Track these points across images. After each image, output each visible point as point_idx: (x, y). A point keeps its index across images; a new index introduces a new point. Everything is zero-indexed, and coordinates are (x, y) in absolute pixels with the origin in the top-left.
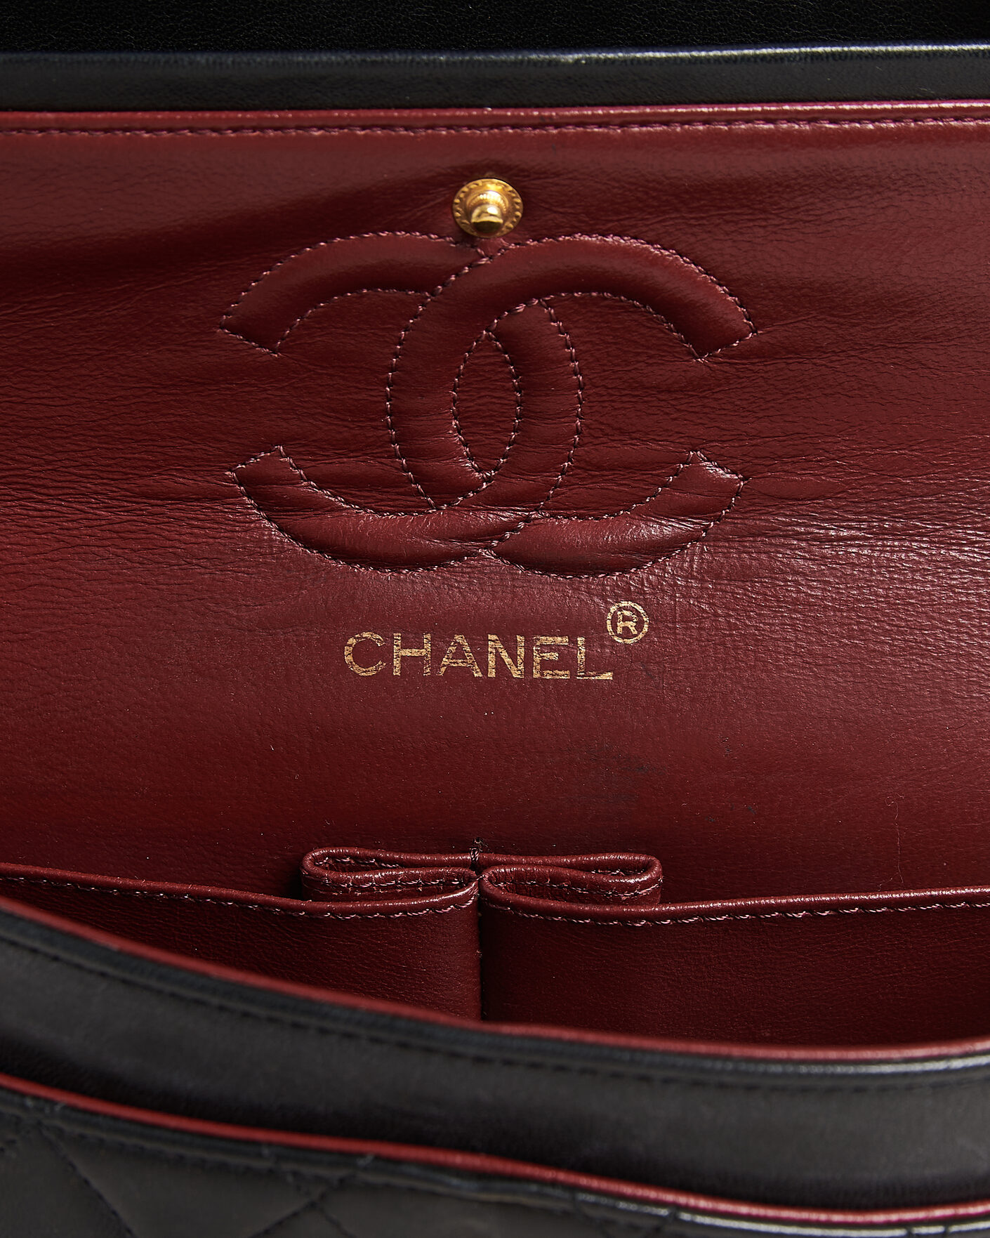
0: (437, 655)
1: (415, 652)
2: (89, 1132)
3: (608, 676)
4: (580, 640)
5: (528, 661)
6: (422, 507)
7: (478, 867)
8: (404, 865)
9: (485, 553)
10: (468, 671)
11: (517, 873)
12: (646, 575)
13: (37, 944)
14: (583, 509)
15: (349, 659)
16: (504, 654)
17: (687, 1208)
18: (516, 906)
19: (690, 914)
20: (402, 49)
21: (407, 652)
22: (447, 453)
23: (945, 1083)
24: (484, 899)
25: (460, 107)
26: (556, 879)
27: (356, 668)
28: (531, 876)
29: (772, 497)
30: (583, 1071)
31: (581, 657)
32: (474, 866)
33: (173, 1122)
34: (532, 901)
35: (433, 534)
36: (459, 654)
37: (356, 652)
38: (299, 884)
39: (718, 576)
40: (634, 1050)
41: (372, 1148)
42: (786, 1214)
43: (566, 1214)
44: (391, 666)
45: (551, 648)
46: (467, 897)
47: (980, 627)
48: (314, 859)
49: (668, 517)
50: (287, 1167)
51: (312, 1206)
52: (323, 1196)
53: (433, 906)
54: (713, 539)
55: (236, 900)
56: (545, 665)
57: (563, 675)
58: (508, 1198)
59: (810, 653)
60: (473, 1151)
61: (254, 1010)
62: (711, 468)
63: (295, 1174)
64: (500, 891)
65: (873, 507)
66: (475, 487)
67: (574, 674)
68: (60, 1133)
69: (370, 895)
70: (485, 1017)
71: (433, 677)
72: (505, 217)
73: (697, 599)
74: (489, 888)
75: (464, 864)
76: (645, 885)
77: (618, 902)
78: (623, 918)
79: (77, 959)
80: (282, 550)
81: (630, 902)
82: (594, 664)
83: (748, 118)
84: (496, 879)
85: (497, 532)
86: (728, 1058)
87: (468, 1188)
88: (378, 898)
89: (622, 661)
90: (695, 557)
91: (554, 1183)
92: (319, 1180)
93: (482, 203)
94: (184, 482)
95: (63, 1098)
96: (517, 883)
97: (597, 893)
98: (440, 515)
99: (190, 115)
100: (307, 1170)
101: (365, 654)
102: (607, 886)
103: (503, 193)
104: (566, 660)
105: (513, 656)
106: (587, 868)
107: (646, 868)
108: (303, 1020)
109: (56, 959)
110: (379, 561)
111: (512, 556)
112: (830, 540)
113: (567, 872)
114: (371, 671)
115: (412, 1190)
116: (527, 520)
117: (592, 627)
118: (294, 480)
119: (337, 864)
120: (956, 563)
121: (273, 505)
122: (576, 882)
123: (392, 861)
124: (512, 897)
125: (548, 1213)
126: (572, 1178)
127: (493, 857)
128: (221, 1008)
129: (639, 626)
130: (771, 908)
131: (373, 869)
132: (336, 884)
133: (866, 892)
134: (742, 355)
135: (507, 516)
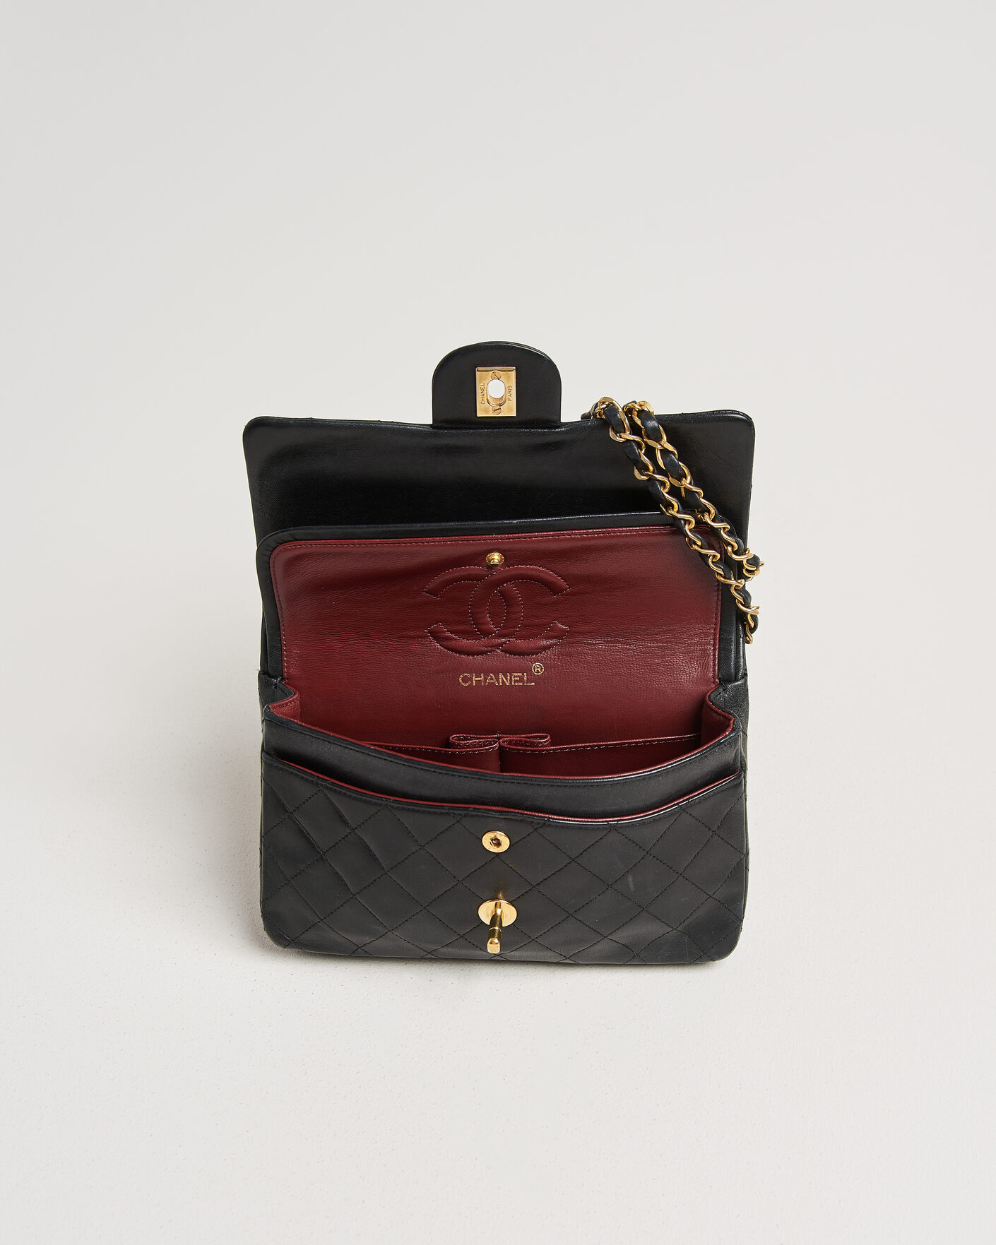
0: (485, 679)
1: (479, 679)
2: (400, 806)
3: (533, 684)
4: (525, 674)
5: (511, 680)
6: (480, 638)
7: (499, 738)
8: (478, 738)
9: (497, 650)
10: (494, 683)
11: (510, 740)
12: (543, 655)
13: (386, 758)
14: (525, 637)
15: (461, 681)
16: (504, 679)
17: (552, 818)
18: (509, 749)
19: (558, 749)
20: (472, 520)
21: (477, 679)
22: (486, 623)
23: (613, 784)
24: (500, 747)
25: (487, 535)
26: (521, 741)
27: (463, 684)
28: (513, 740)
29: (577, 633)
30: (524, 783)
31: (525, 679)
32: (497, 738)
33: (422, 802)
34: (514, 747)
35: (483, 646)
36: (492, 679)
37: (462, 679)
38: (448, 744)
39: (563, 655)
40: (536, 778)
41: (472, 806)
42: (576, 819)
43: (521, 820)
44: (472, 683)
45: (517, 677)
46: (496, 747)
47: (636, 667)
48: (453, 738)
49: (548, 639)
50: (451, 811)
51: (458, 821)
52: (460, 819)
53: (486, 749)
54: (561, 645)
55: (432, 749)
56: (516, 681)
57: (521, 684)
58: (506, 817)
59: (590, 676)
60: (498, 806)
61: (442, 772)
62: (560, 625)
63: (453, 813)
64: (505, 745)
65: (605, 634)
66: (494, 632)
67: (523, 684)
68: (392, 807)
69: (469, 747)
70: (501, 772)
71: (484, 686)
72: (499, 562)
73: (557, 661)
74: (502, 744)
75: (495, 738)
76: (545, 742)
77: (538, 747)
78: (539, 751)
79: (397, 761)
80: (441, 651)
81: (541, 747)
82: (529, 680)
83: (564, 535)
84: (504, 742)
85: (501, 644)
86: (559, 779)
87: (497, 815)
88: (471, 748)
89: (537, 679)
90: (556, 650)
91: (518, 813)
92: (459, 814)
93: (494, 559)
94: (413, 633)
95: (392, 798)
96: (510, 742)
97: (532, 744)
98: (484, 641)
99: (415, 539)
100: (455, 812)
101: (465, 680)
102: (536, 743)
103: (499, 556)
104: (521, 680)
105: (506, 679)
106: (529, 738)
107: (546, 737)
108: (454, 774)
109: (391, 761)
110: (468, 654)
111: (505, 651)
112: (594, 644)
113: (523, 739)
114: (467, 684)
115: (483, 816)
116: (509, 641)
117: (529, 671)
118: (444, 632)
119: (459, 739)
120: (629, 649)
121: (438, 639)
122: (526, 742)
123: (474, 738)
124: (508, 746)
125: (517, 820)
126: (523, 812)
127: (503, 736)
128: (434, 772)
129: (541, 670)
130: (580, 747)
131: (469, 740)
132: (459, 744)
133: (607, 742)
134: (566, 595)
135: (503, 640)
